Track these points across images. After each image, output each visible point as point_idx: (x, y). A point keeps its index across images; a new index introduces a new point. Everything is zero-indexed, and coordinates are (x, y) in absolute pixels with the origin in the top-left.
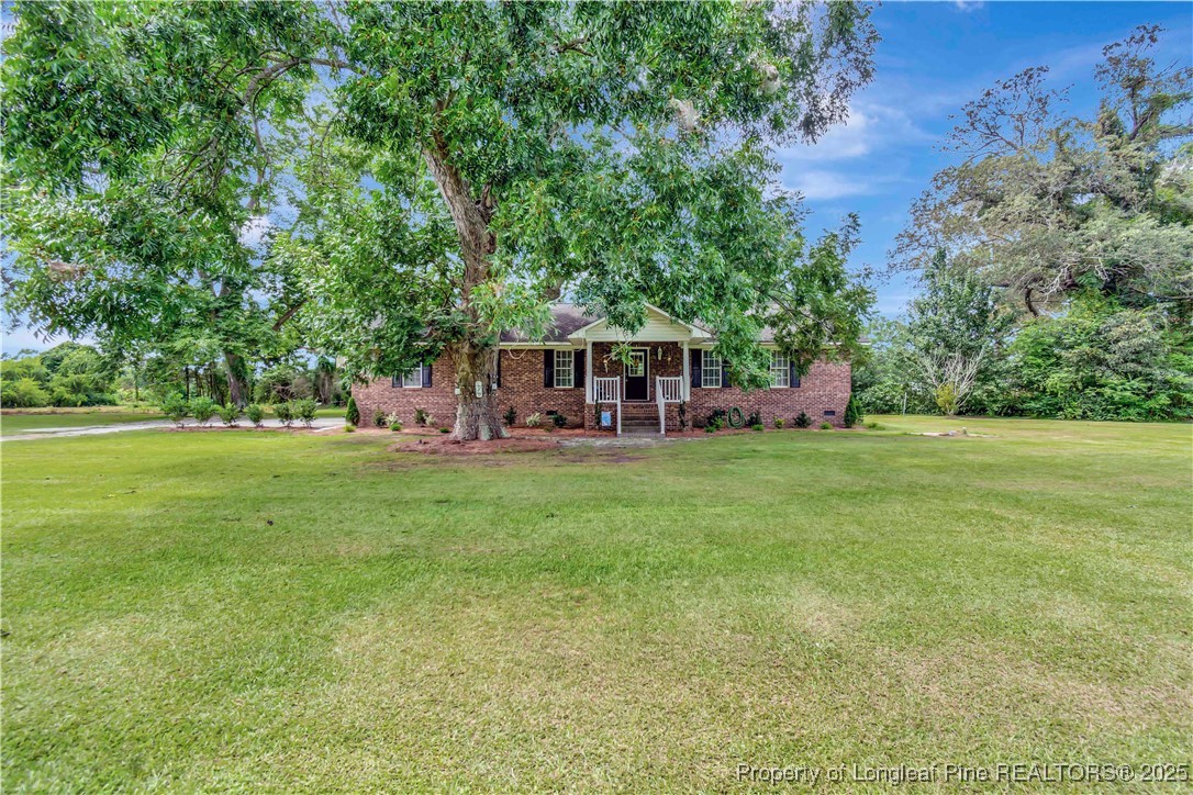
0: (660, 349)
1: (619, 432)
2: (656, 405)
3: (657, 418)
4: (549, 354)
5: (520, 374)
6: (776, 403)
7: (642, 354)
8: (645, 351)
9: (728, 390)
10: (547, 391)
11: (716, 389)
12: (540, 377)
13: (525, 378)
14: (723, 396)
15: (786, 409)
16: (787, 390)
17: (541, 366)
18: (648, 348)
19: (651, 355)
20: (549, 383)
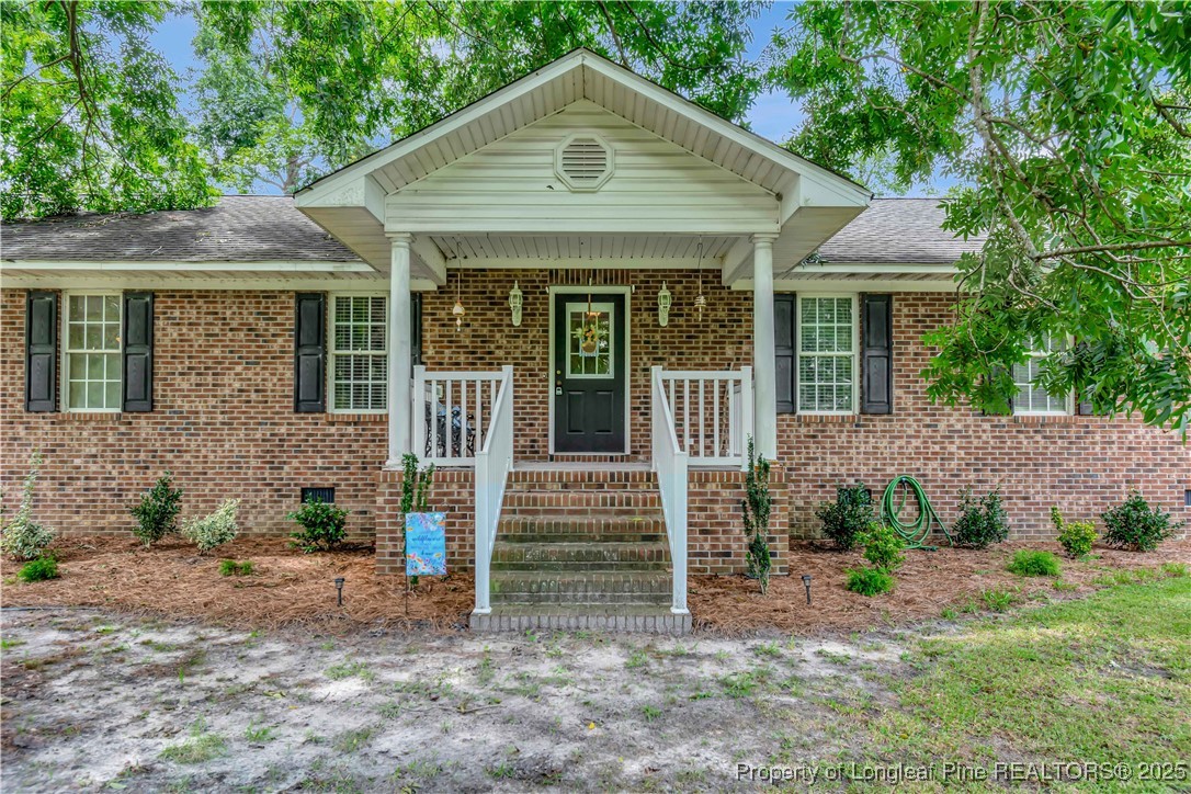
0: (664, 292)
1: (483, 606)
2: (651, 478)
3: (655, 534)
4: (310, 305)
5: (217, 369)
6: (1033, 463)
7: (609, 308)
8: (618, 300)
9: (879, 424)
10: (305, 424)
11: (843, 421)
12: (281, 378)
13: (231, 383)
14: (862, 444)
15: (1068, 483)
16: (1066, 425)
17: (284, 343)
18: (626, 290)
19: (636, 310)
20: (309, 399)
